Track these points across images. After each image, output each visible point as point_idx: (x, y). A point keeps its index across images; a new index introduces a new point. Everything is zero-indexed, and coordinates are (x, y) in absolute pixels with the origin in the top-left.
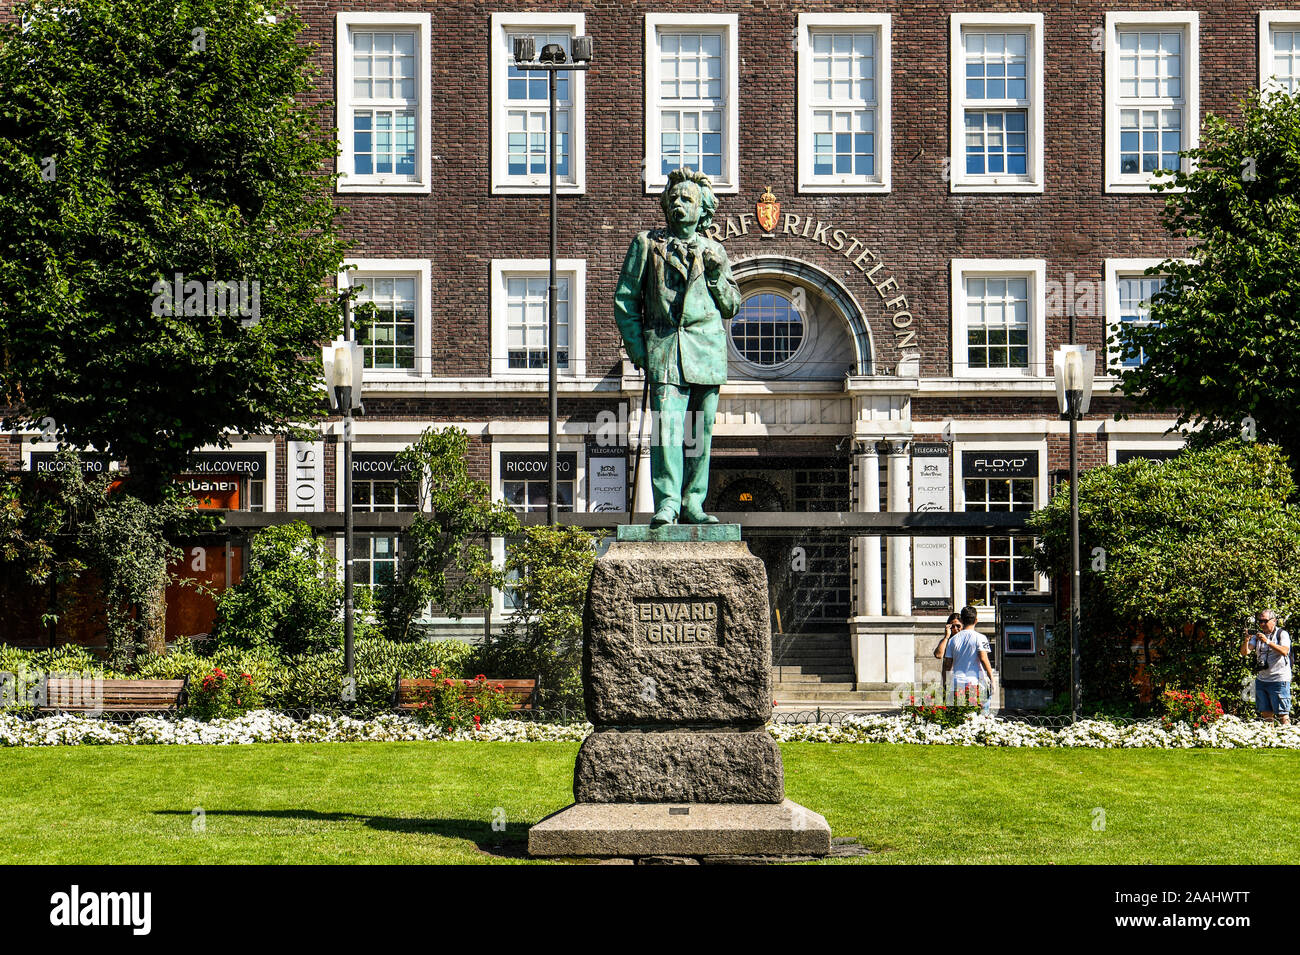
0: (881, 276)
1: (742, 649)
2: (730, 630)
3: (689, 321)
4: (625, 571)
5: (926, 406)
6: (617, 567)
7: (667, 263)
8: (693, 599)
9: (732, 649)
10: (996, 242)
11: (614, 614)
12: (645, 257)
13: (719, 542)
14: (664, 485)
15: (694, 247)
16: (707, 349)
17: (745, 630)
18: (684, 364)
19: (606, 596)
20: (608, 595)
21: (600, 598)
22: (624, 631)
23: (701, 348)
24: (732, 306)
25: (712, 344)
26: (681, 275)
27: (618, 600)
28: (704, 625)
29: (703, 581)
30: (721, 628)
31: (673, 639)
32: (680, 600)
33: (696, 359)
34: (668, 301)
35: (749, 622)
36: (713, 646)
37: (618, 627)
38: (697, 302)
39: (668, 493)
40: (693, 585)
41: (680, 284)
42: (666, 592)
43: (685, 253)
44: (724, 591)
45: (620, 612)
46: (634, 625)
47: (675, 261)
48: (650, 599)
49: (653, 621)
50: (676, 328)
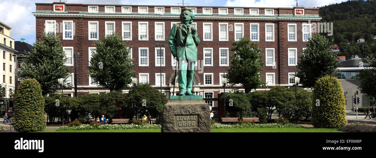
0: (196, 75)
1: (204, 128)
2: (201, 123)
3: (188, 44)
4: (172, 108)
5: (201, 88)
6: (170, 107)
7: (182, 30)
8: (191, 115)
9: (201, 128)
10: (208, 72)
11: (169, 119)
12: (176, 29)
13: (197, 100)
14: (182, 86)
15: (189, 26)
16: (193, 52)
17: (205, 123)
18: (187, 55)
19: (167, 114)
20: (168, 114)
21: (165, 115)
22: (172, 124)
23: (191, 51)
24: (198, 42)
25: (193, 51)
26: (186, 33)
27: (170, 115)
28: (193, 122)
29: (193, 110)
30: (198, 122)
31: (185, 125)
32: (187, 115)
33: (190, 54)
34: (182, 40)
35: (206, 121)
36: (196, 127)
37: (171, 122)
38: (190, 40)
39: (183, 87)
40: (191, 111)
41: (185, 35)
42: (184, 113)
43: (187, 28)
44: (199, 113)
45: (171, 119)
46: (175, 122)
47: (184, 29)
48: (179, 115)
49: (180, 121)
50: (185, 46)
